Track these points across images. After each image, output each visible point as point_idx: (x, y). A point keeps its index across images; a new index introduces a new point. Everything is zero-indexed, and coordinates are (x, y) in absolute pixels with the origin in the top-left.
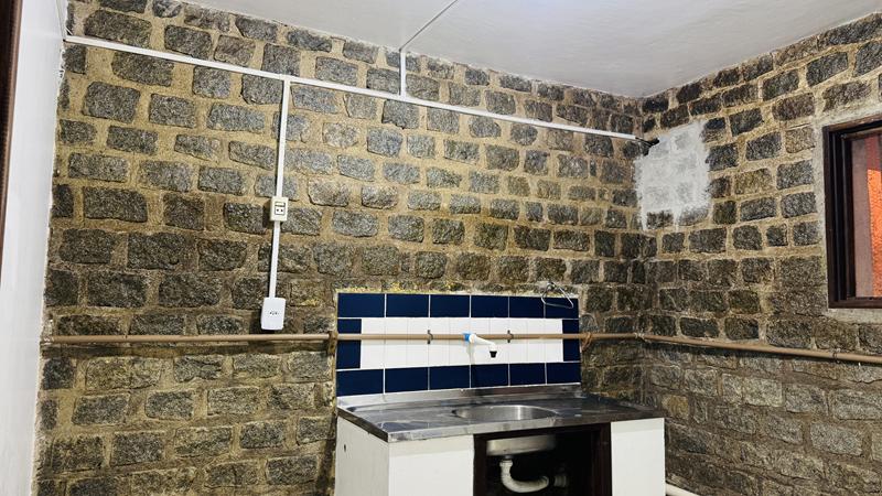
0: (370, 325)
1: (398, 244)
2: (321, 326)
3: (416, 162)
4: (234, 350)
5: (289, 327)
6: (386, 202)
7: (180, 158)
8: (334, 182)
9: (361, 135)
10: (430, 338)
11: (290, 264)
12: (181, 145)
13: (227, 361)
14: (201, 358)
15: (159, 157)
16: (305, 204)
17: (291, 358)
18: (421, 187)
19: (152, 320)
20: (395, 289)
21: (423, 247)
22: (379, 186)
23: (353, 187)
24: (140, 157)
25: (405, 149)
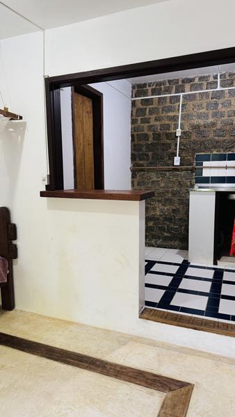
0: (205, 164)
1: (216, 138)
2: (191, 164)
3: (224, 110)
4: (169, 171)
5: (181, 164)
6: (214, 124)
7: (156, 123)
8: (195, 121)
9: (205, 105)
10: (226, 168)
11: (182, 147)
12: (156, 120)
13: (168, 173)
14: (161, 172)
15: (152, 124)
16: (186, 129)
17: (183, 173)
18: (226, 118)
19: (151, 164)
20: (215, 152)
21: (225, 138)
22: (211, 120)
23: (201, 122)
24: (147, 125)
25: (220, 106)
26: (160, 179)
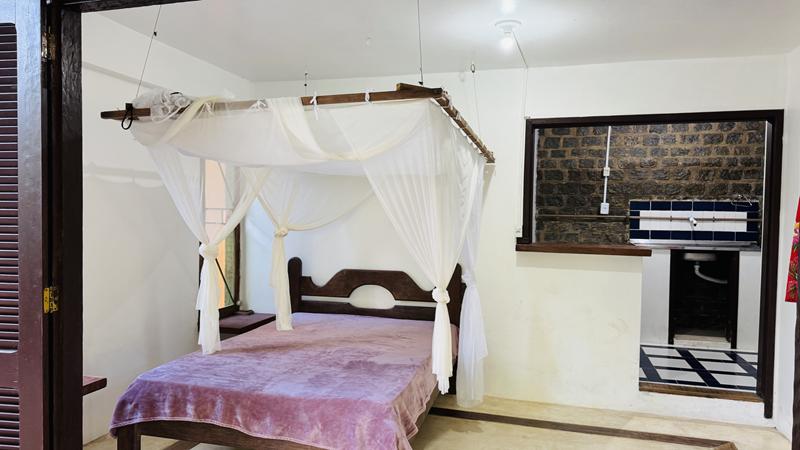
0: (643, 213)
1: (657, 181)
2: (624, 213)
3: (666, 147)
4: (592, 221)
5: (611, 213)
6: (652, 164)
7: (573, 157)
8: (629, 159)
9: (641, 139)
10: (671, 219)
11: (611, 191)
12: (573, 153)
13: (590, 224)
14: (580, 223)
15: (567, 158)
16: (617, 168)
17: (612, 224)
18: (669, 157)
19: (565, 211)
20: (655, 200)
21: (668, 182)
22: (649, 158)
23: (636, 160)
24: (561, 159)
25: (661, 142)
26: (578, 232)
